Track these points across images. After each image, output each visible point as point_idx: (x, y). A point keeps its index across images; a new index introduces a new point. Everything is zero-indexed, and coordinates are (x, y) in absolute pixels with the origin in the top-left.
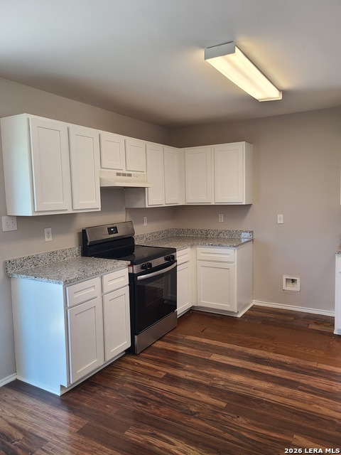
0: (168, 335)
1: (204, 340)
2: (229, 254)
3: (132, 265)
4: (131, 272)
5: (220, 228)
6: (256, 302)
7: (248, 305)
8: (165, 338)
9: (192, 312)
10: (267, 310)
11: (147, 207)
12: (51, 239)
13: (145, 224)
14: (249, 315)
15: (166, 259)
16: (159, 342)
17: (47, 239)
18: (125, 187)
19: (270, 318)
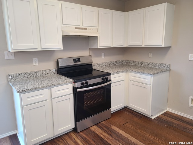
0: (103, 123)
1: (121, 132)
2: (147, 79)
3: (74, 82)
4: (74, 86)
5: (149, 61)
6: (169, 110)
7: (163, 110)
8: (99, 124)
9: (126, 109)
10: (175, 117)
11: (98, 47)
12: (37, 64)
13: (103, 57)
14: (160, 118)
15: (102, 79)
16: (95, 127)
17: (34, 64)
18: (89, 36)
19: (175, 124)
